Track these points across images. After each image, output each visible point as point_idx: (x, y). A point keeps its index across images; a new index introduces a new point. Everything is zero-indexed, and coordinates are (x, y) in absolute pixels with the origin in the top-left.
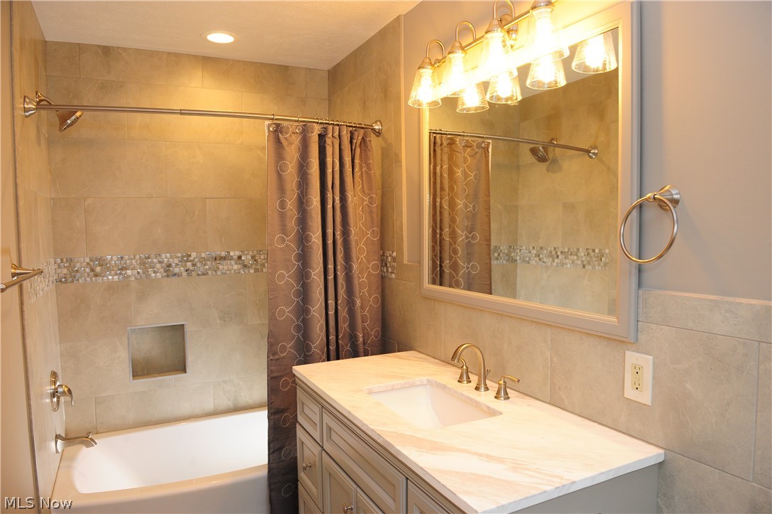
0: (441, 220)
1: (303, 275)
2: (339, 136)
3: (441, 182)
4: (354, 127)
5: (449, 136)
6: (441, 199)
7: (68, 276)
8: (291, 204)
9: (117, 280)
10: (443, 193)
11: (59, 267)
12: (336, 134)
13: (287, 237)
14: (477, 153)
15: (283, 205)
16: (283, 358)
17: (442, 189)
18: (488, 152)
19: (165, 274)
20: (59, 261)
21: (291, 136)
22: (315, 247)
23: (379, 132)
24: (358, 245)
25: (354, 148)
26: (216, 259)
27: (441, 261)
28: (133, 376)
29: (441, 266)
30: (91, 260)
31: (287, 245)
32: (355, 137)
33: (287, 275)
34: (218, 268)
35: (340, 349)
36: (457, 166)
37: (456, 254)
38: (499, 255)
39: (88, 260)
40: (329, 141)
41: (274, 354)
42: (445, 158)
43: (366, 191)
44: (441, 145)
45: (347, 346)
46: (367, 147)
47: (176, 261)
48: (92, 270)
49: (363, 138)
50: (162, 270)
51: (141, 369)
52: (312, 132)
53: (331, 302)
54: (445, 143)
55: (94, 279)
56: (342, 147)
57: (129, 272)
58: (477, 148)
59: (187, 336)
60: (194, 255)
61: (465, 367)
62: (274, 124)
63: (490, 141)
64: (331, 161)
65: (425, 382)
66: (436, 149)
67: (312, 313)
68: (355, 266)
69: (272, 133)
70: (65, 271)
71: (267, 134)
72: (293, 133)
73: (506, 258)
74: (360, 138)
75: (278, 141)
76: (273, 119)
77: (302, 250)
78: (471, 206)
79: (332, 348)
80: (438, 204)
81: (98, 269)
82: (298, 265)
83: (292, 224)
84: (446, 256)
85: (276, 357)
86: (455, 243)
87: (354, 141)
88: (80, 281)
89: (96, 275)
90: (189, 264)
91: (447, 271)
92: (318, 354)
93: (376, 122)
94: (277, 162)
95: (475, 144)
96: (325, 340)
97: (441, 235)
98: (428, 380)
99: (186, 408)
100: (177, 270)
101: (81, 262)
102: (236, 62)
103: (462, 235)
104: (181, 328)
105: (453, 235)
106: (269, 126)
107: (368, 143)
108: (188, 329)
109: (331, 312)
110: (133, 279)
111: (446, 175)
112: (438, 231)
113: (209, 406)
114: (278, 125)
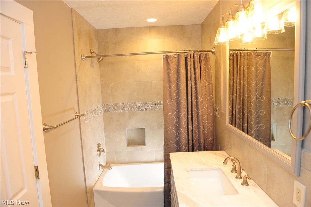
0: (243, 91)
1: (178, 115)
2: (194, 57)
3: (244, 74)
4: (202, 52)
5: (249, 51)
6: (244, 81)
7: (107, 110)
8: (173, 87)
9: (122, 112)
10: (245, 78)
11: (104, 107)
12: (192, 56)
13: (172, 100)
14: (264, 58)
15: (170, 87)
16: (171, 147)
17: (244, 77)
18: (270, 57)
19: (138, 110)
20: (104, 105)
21: (172, 59)
22: (182, 104)
23: (214, 53)
24: (203, 103)
25: (201, 61)
26: (156, 104)
27: (243, 110)
28: (128, 145)
29: (243, 112)
30: (113, 105)
31: (172, 103)
32: (202, 57)
33: (172, 115)
34: (156, 108)
35: (194, 146)
36: (252, 66)
37: (251, 107)
38: (287, 102)
39: (112, 105)
40: (189, 60)
41: (167, 146)
42: (246, 62)
43: (207, 79)
44: (244, 56)
45: (197, 145)
46: (207, 60)
47: (142, 105)
48: (114, 108)
49: (205, 56)
50: (137, 108)
51: (131, 143)
52: (181, 57)
53: (190, 127)
54: (246, 55)
55: (114, 111)
56: (195, 62)
57: (126, 109)
58: (263, 56)
59: (146, 132)
60: (148, 103)
61: (234, 166)
62: (165, 55)
63: (271, 52)
64: (190, 68)
65: (218, 169)
66: (241, 58)
67: (181, 131)
68: (200, 112)
69: (165, 59)
70: (106, 108)
71: (163, 59)
72: (174, 58)
73: (291, 104)
74: (204, 57)
75: (168, 62)
76: (165, 53)
77: (178, 105)
78: (261, 84)
79: (190, 145)
80: (242, 84)
81: (116, 108)
82: (177, 111)
83: (174, 95)
84: (246, 107)
85: (168, 147)
86: (251, 102)
87: (201, 58)
88: (110, 112)
89: (115, 110)
90: (146, 106)
91: (246, 114)
92: (183, 147)
93: (213, 48)
94: (167, 70)
95: (262, 54)
96: (187, 142)
97: (243, 97)
98: (219, 168)
99: (145, 159)
100: (142, 108)
101: (111, 105)
102: (162, 27)
103: (254, 98)
104: (143, 129)
105: (250, 98)
106: (164, 56)
107: (208, 58)
108: (146, 130)
109: (190, 131)
110: (127, 111)
111: (246, 70)
112: (242, 96)
113: (154, 159)
114: (167, 55)
